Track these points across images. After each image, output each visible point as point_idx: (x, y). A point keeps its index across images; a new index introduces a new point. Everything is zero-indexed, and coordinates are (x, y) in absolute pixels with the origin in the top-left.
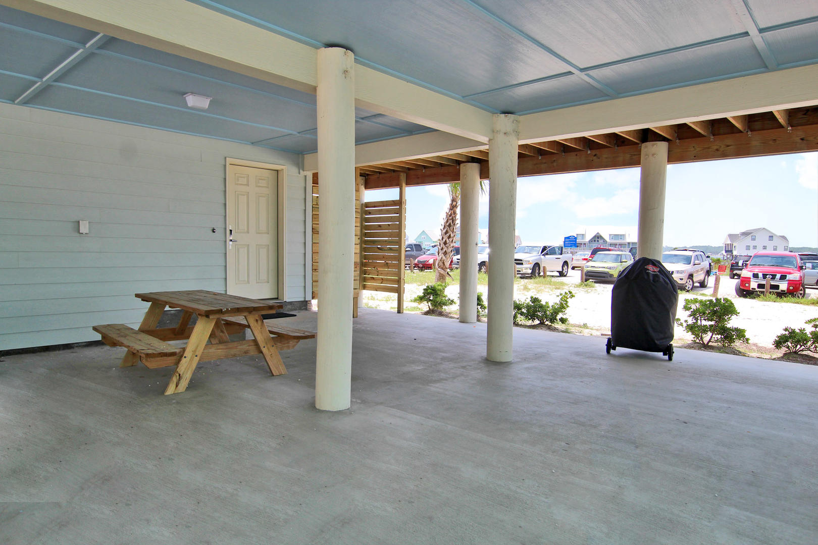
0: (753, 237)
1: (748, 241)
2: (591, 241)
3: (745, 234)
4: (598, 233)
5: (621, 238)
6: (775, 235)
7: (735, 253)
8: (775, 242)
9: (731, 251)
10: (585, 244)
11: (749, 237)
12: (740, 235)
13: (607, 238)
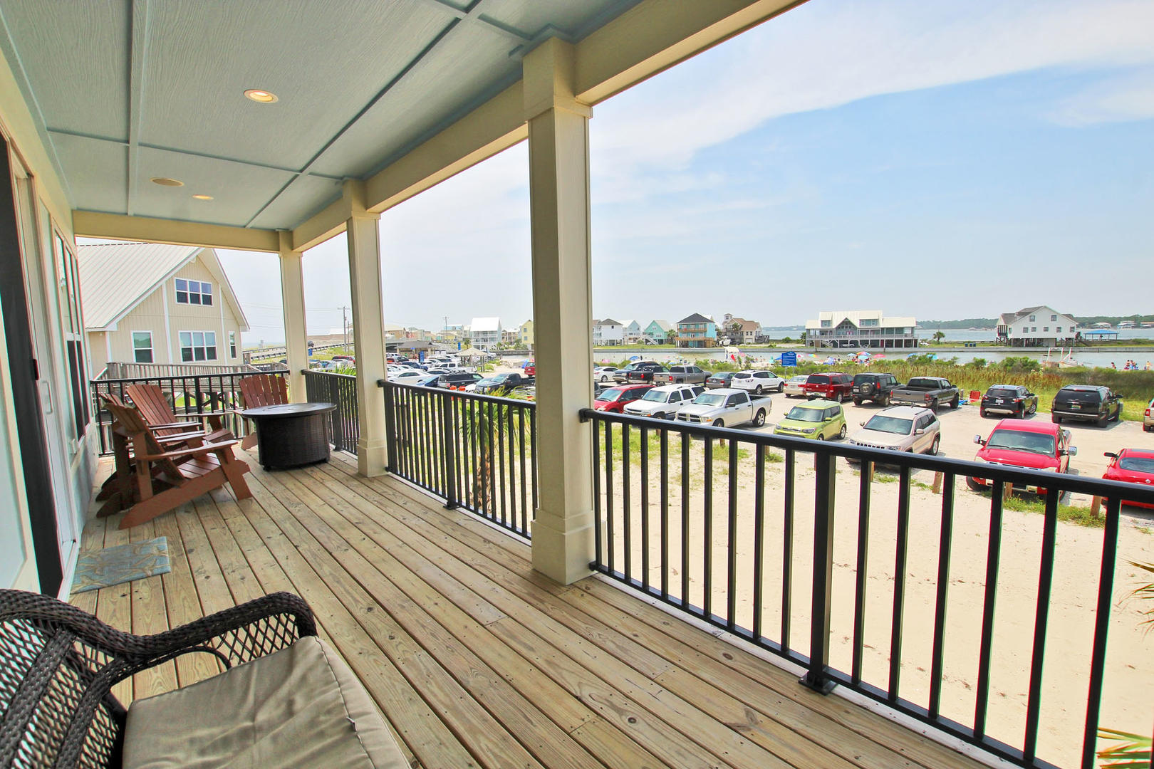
0: (1032, 318)
1: (1026, 322)
2: (838, 328)
3: (1023, 314)
4: (846, 319)
5: (873, 324)
6: (1059, 314)
7: (1010, 336)
8: (1060, 322)
9: (1005, 335)
10: (831, 331)
11: (1027, 317)
12: (1015, 316)
13: (857, 324)
